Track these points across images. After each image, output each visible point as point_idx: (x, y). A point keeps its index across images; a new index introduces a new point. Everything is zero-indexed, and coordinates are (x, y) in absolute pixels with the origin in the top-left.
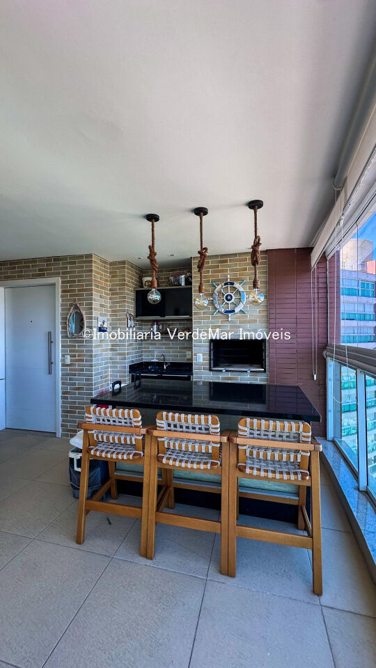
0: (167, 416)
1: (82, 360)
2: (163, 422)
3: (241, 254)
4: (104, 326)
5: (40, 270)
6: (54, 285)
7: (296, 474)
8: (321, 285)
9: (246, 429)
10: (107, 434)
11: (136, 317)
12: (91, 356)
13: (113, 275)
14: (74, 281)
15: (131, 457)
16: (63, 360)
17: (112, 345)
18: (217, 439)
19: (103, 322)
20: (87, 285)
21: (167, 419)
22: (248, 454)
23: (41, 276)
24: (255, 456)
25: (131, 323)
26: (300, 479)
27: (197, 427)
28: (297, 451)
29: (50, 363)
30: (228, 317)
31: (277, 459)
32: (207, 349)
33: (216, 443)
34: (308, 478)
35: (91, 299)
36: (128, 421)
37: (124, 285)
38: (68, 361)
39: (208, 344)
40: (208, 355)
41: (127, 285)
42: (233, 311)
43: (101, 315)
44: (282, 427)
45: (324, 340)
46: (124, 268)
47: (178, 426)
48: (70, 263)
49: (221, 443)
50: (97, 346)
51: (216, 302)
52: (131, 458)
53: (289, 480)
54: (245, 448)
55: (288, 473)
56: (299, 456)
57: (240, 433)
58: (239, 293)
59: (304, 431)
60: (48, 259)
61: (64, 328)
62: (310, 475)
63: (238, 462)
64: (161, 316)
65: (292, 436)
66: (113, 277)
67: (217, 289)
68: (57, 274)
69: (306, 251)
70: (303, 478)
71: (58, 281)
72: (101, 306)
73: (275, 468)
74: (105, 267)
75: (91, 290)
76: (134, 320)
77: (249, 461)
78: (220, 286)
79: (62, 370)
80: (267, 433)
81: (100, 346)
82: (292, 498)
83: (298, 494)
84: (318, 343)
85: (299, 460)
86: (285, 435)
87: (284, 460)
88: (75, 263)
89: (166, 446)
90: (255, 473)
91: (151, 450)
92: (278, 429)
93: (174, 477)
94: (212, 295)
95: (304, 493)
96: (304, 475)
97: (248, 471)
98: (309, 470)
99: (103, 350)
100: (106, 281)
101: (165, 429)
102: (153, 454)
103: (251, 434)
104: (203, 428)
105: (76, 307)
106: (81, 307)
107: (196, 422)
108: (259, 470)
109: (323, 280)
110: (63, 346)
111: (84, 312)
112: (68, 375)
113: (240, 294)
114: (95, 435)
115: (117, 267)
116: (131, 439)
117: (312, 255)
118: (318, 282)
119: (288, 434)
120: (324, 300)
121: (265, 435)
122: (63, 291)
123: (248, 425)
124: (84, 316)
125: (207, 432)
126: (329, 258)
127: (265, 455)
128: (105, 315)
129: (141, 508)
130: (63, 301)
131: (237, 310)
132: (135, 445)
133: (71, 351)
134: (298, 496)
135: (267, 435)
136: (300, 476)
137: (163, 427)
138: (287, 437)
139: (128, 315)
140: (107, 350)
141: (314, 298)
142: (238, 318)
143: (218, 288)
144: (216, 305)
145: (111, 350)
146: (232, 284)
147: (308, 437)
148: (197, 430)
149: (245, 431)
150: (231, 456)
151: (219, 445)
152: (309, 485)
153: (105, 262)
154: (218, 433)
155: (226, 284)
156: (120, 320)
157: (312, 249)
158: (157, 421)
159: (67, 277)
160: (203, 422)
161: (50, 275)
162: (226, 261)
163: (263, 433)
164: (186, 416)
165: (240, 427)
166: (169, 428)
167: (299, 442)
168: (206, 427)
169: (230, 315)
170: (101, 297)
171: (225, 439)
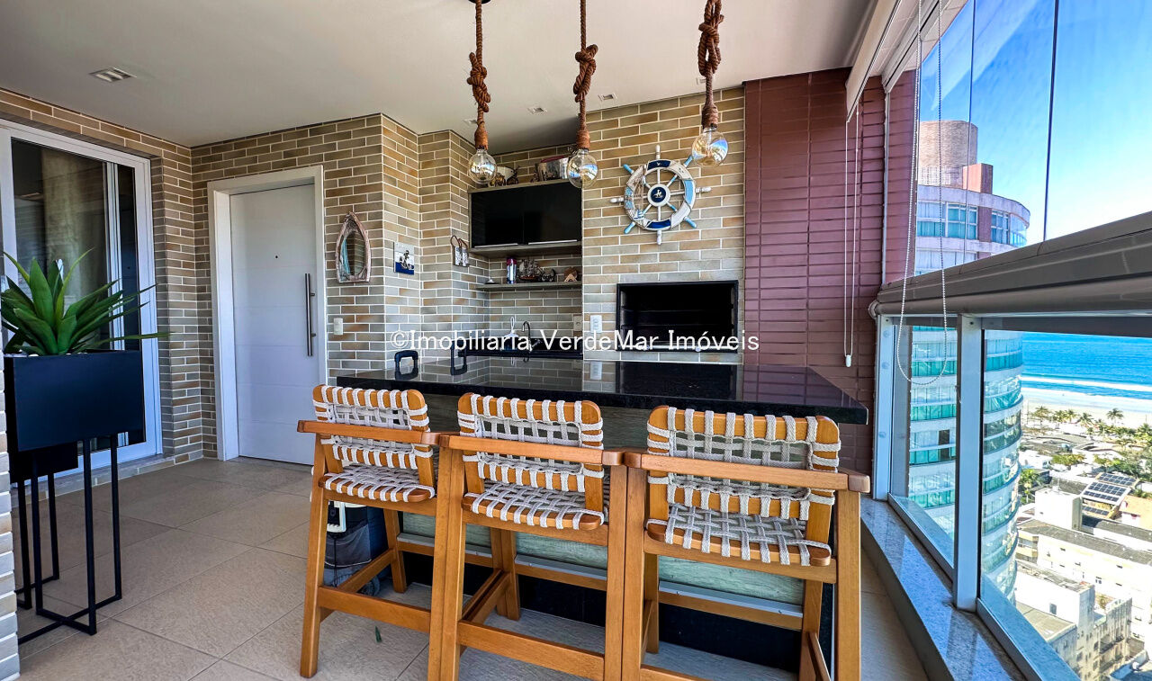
0: (480, 404)
1: (365, 327)
2: (472, 418)
3: (685, 99)
4: (408, 262)
5: (287, 154)
6: (310, 183)
7: (795, 549)
8: (868, 154)
9: (666, 434)
10: (357, 447)
11: (473, 247)
12: (381, 318)
13: (426, 161)
14: (348, 173)
15: (405, 496)
16: (331, 328)
17: (426, 302)
18: (594, 456)
19: (407, 254)
20: (371, 178)
21: (481, 410)
22: (671, 499)
23: (290, 165)
24: (689, 502)
25: (462, 258)
26: (805, 562)
27: (551, 429)
28: (801, 492)
29: (311, 335)
30: (657, 236)
31: (745, 510)
32: (613, 305)
33: (594, 469)
34: (828, 561)
35: (380, 206)
36: (399, 416)
37: (447, 179)
38: (340, 331)
39: (613, 295)
40: (614, 317)
41: (453, 181)
42: (667, 223)
43: (401, 239)
44: (762, 429)
45: (874, 280)
46: (446, 145)
47: (508, 429)
48: (340, 136)
49: (607, 469)
50: (392, 300)
51: (631, 205)
52: (405, 499)
53: (777, 564)
54: (664, 481)
55: (775, 548)
56: (805, 505)
57: (651, 443)
58: (680, 182)
59: (820, 440)
60: (300, 131)
61: (331, 265)
62: (835, 556)
63: (647, 516)
64: (520, 243)
65: (787, 452)
66: (425, 165)
67: (632, 178)
68: (316, 160)
69: (835, 77)
70: (815, 562)
71: (318, 172)
72: (401, 221)
73: (740, 533)
74: (408, 144)
75: (379, 187)
76: (468, 253)
77: (675, 516)
78: (640, 170)
79: (330, 347)
80: (719, 446)
81: (399, 301)
82: (785, 612)
83: (801, 606)
84: (859, 285)
85: (805, 516)
86: (768, 451)
87: (765, 512)
88: (348, 135)
89: (482, 475)
90: (688, 542)
91: (451, 484)
92: (751, 434)
93: (518, 553)
94: (622, 192)
95: (815, 601)
96: (816, 555)
97: (670, 537)
98: (831, 543)
99: (406, 310)
100: (412, 172)
101: (479, 434)
102: (453, 494)
103: (680, 447)
104: (564, 433)
105: (353, 224)
106: (361, 224)
107: (546, 417)
108: (698, 536)
109: (875, 142)
110: (330, 301)
111: (366, 233)
112: (340, 356)
113: (683, 187)
114: (335, 449)
115: (433, 143)
116: (407, 458)
117: (849, 85)
118: (862, 148)
119: (776, 449)
120: (876, 188)
121: (715, 451)
122: (329, 193)
123: (672, 424)
124: (367, 240)
125: (573, 442)
126: (889, 89)
127: (716, 501)
128: (410, 241)
129: (430, 611)
130: (328, 212)
131: (676, 220)
132: (417, 471)
133: (345, 310)
134: (803, 612)
135: (722, 452)
136: (805, 556)
137: (473, 431)
138: (776, 456)
139: (455, 241)
140: (415, 310)
141: (851, 184)
142: (678, 237)
143: (635, 175)
144: (631, 213)
145: (425, 311)
146: (666, 164)
147: (831, 455)
148: (550, 436)
149: (666, 440)
150: (631, 502)
151: (601, 475)
152: (830, 579)
153: (409, 134)
154: (597, 444)
155: (652, 165)
156: (439, 250)
157: (849, 70)
158: (460, 415)
159: (333, 165)
160: (562, 418)
161: (305, 163)
162: (654, 117)
163: (710, 445)
164: (522, 403)
165: (651, 429)
166: (487, 434)
167: (805, 467)
168: (572, 430)
169: (660, 231)
170: (400, 203)
171: (613, 459)
